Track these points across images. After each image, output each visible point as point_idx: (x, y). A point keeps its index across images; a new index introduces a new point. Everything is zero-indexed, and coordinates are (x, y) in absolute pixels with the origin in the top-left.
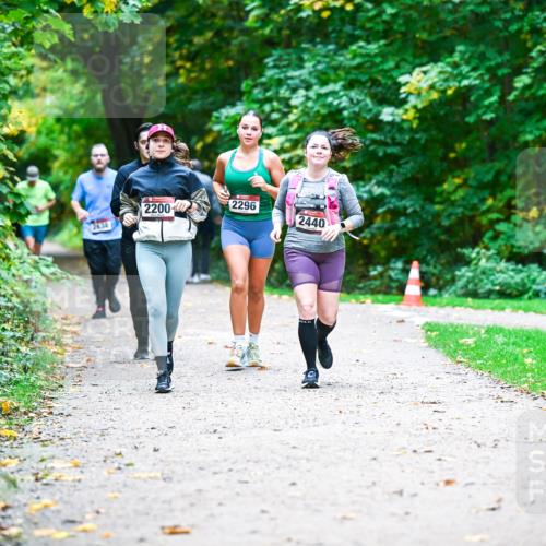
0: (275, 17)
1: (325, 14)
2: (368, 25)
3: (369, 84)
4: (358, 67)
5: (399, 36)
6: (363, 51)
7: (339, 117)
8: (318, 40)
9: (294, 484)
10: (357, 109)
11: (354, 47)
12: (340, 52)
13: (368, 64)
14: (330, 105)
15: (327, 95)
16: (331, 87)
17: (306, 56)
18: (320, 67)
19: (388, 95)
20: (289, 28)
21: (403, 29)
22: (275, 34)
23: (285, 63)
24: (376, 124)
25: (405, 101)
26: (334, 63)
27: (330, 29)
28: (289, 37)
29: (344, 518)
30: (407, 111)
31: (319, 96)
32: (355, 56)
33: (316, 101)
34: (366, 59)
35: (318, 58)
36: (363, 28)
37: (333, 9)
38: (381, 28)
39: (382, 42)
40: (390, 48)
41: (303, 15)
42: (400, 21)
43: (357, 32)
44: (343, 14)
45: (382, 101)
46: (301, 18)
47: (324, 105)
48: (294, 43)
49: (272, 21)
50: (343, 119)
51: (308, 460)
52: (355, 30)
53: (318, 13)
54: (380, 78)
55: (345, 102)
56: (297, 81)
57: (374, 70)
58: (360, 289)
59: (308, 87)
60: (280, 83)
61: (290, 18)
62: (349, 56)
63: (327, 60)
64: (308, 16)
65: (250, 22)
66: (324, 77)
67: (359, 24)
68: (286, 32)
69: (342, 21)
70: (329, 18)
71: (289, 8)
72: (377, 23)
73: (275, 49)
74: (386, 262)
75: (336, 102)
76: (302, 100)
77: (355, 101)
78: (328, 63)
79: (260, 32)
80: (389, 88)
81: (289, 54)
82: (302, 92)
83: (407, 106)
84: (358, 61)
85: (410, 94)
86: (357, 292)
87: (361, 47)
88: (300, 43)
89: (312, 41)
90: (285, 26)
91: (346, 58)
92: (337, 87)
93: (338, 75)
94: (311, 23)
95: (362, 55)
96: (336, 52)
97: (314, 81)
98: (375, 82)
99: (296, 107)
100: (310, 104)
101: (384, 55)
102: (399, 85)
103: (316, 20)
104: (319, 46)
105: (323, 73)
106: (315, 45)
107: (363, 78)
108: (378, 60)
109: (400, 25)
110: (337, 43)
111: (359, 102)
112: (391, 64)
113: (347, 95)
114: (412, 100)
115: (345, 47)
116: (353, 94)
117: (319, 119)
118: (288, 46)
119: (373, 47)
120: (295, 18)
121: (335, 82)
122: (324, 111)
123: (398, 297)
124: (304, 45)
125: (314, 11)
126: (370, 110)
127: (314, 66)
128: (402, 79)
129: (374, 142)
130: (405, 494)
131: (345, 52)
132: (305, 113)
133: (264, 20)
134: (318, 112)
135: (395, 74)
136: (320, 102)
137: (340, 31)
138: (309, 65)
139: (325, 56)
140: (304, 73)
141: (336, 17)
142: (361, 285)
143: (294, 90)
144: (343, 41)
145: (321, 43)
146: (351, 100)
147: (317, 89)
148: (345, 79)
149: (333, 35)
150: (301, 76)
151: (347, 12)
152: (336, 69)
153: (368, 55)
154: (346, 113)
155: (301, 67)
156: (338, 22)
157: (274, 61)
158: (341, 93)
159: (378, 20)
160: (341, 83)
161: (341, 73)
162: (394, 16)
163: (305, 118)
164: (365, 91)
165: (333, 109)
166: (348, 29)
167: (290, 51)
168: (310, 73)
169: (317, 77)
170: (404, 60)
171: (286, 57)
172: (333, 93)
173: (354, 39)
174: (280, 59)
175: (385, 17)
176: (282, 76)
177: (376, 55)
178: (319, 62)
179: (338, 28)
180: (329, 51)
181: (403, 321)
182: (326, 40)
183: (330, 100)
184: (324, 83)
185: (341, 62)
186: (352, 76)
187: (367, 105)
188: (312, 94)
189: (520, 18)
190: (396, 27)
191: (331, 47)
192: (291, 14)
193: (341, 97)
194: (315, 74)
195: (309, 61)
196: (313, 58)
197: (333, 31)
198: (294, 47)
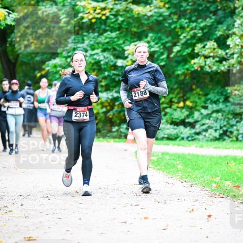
1: (94, 21)
2: (112, 25)
3: (112, 50)
4: (108, 43)
5: (124, 30)
6: (109, 36)
7: (99, 64)
8: (90, 31)
9: (80, 219)
10: (107, 61)
11: (105, 35)
12: (100, 36)
13: (112, 42)
14: (96, 59)
15: (94, 55)
16: (96, 51)
17: (85, 38)
18: (91, 43)
19: (120, 55)
20: (79, 26)
21: (126, 27)
23: (76, 41)
24: (115, 67)
25: (127, 57)
26: (97, 41)
27: (95, 27)
28: (78, 30)
30: (128, 61)
31: (91, 55)
32: (106, 38)
33: (90, 57)
34: (111, 39)
35: (91, 39)
36: (109, 26)
37: (97, 18)
38: (117, 26)
39: (118, 32)
40: (121, 35)
41: (84, 21)
42: (125, 23)
43: (107, 28)
44: (101, 21)
45: (117, 57)
46: (83, 23)
47: (93, 59)
48: (80, 32)
50: (101, 65)
52: (106, 27)
53: (90, 20)
54: (116, 47)
55: (102, 58)
57: (114, 44)
58: (109, 136)
59: (86, 51)
60: (74, 49)
61: (79, 22)
62: (104, 38)
63: (94, 40)
64: (86, 22)
66: (93, 47)
67: (108, 24)
68: (77, 28)
69: (101, 23)
70: (95, 22)
71: (78, 18)
72: (116, 24)
74: (119, 125)
75: (98, 58)
77: (106, 57)
78: (95, 41)
80: (121, 52)
81: (78, 37)
83: (128, 59)
84: (107, 40)
85: (129, 54)
86: (107, 138)
87: (108, 35)
88: (82, 33)
89: (88, 32)
90: (77, 25)
91: (102, 39)
92: (98, 51)
93: (99, 46)
94: (88, 24)
95: (109, 38)
96: (98, 36)
97: (89, 49)
98: (114, 49)
101: (118, 38)
102: (124, 51)
103: (89, 23)
104: (91, 34)
105: (92, 45)
106: (89, 33)
107: (110, 47)
108: (116, 40)
109: (125, 25)
110: (98, 33)
111: (107, 58)
112: (121, 42)
113: (103, 55)
114: (130, 57)
115: (101, 34)
116: (106, 54)
117: (91, 65)
118: (78, 34)
119: (114, 35)
120: (81, 22)
121: (98, 49)
122: (93, 61)
123: (125, 140)
124: (85, 34)
126: (112, 61)
127: (89, 43)
128: (126, 48)
129: (114, 74)
130: (127, 223)
131: (102, 36)
134: (90, 62)
135: (123, 46)
136: (92, 57)
137: (100, 28)
138: (87, 42)
139: (94, 38)
140: (85, 45)
141: (98, 22)
142: (109, 135)
144: (101, 32)
145: (92, 32)
146: (104, 57)
147: (90, 52)
148: (101, 48)
149: (97, 29)
150: (82, 47)
151: (103, 20)
152: (98, 43)
153: (111, 38)
154: (102, 63)
155: (83, 43)
156: (99, 24)
157: (72, 40)
158: (100, 54)
159: (116, 23)
160: (100, 50)
161: (100, 45)
162: (123, 21)
164: (111, 53)
165: (96, 61)
166: (103, 27)
167: (78, 36)
168: (87, 45)
169: (90, 47)
170: (127, 40)
171: (77, 39)
172: (97, 54)
173: (105, 31)
174: (74, 39)
175: (119, 22)
176: (75, 47)
177: (115, 38)
178: (91, 41)
179: (99, 26)
180: (95, 36)
181: (126, 150)
182: (94, 31)
183: (95, 57)
184: (93, 50)
185: (100, 41)
186: (105, 47)
187: (111, 59)
188: (88, 54)
189: (176, 22)
190: (123, 26)
191: (96, 34)
192: (79, 20)
193: (99, 56)
194: (89, 46)
195: (87, 40)
196: (88, 39)
197: (97, 27)
198: (80, 35)
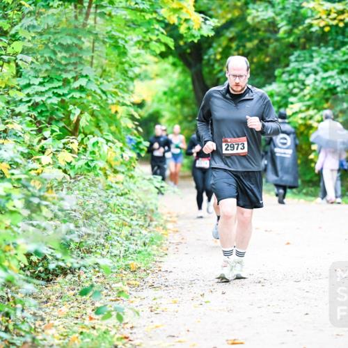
0: (296, 31)
1: (327, 29)
4: (346, 61)
7: (335, 91)
8: (322, 44)
9: (307, 314)
10: (345, 87)
11: (344, 49)
12: (336, 52)
14: (329, 84)
15: (327, 78)
16: (329, 73)
17: (314, 55)
18: (323, 61)
20: (305, 37)
22: (296, 41)
23: (302, 59)
26: (332, 59)
27: (329, 38)
28: (304, 43)
29: (338, 335)
31: (323, 79)
32: (345, 54)
33: (321, 82)
35: (322, 55)
37: (331, 26)
41: (313, 29)
43: (346, 40)
44: (338, 29)
46: (312, 32)
47: (326, 84)
48: (307, 46)
49: (294, 33)
50: (337, 93)
51: (316, 299)
52: (344, 38)
53: (322, 28)
55: (338, 83)
56: (309, 70)
59: (316, 73)
60: (299, 71)
61: (305, 32)
62: (341, 54)
63: (327, 57)
64: (317, 31)
65: (281, 34)
66: (325, 67)
67: (347, 34)
68: (302, 40)
69: (337, 32)
70: (329, 32)
71: (305, 25)
73: (296, 50)
75: (332, 83)
76: (313, 81)
77: (344, 81)
78: (328, 59)
79: (287, 40)
81: (304, 54)
82: (312, 76)
84: (346, 57)
88: (310, 47)
89: (318, 45)
90: (303, 36)
91: (339, 56)
92: (333, 73)
93: (334, 66)
94: (318, 34)
96: (333, 52)
97: (319, 69)
99: (308, 85)
100: (317, 83)
103: (320, 33)
104: (323, 49)
105: (324, 65)
106: (320, 48)
110: (333, 46)
111: (346, 82)
113: (339, 78)
115: (338, 48)
116: (344, 77)
117: (323, 92)
118: (304, 48)
120: (308, 32)
121: (332, 70)
122: (325, 88)
124: (314, 48)
125: (320, 28)
127: (320, 61)
131: (339, 52)
132: (314, 89)
133: (290, 33)
134: (322, 89)
136: (323, 83)
137: (336, 39)
138: (317, 60)
139: (327, 54)
140: (313, 65)
141: (333, 31)
143: (307, 75)
144: (337, 45)
145: (324, 46)
146: (342, 81)
147: (322, 74)
148: (339, 68)
149: (331, 42)
150: (310, 67)
151: (340, 28)
152: (333, 62)
154: (339, 89)
155: (311, 61)
156: (334, 34)
157: (296, 57)
158: (336, 77)
160: (336, 71)
161: (337, 65)
163: (314, 92)
165: (331, 87)
166: (340, 38)
167: (305, 51)
168: (318, 65)
169: (321, 67)
171: (302, 55)
172: (331, 77)
173: (343, 44)
174: (299, 56)
176: (300, 67)
178: (322, 58)
179: (334, 37)
180: (328, 51)
182: (327, 44)
183: (329, 81)
184: (326, 71)
185: (336, 58)
188: (318, 77)
191: (330, 49)
192: (306, 29)
193: (335, 80)
194: (321, 65)
195: (316, 57)
196: (319, 56)
197: (331, 39)
198: (308, 49)
